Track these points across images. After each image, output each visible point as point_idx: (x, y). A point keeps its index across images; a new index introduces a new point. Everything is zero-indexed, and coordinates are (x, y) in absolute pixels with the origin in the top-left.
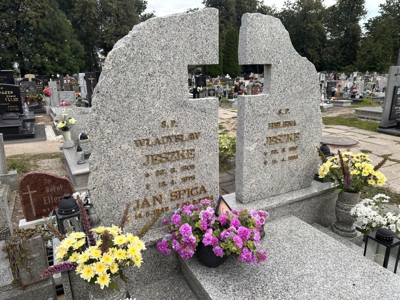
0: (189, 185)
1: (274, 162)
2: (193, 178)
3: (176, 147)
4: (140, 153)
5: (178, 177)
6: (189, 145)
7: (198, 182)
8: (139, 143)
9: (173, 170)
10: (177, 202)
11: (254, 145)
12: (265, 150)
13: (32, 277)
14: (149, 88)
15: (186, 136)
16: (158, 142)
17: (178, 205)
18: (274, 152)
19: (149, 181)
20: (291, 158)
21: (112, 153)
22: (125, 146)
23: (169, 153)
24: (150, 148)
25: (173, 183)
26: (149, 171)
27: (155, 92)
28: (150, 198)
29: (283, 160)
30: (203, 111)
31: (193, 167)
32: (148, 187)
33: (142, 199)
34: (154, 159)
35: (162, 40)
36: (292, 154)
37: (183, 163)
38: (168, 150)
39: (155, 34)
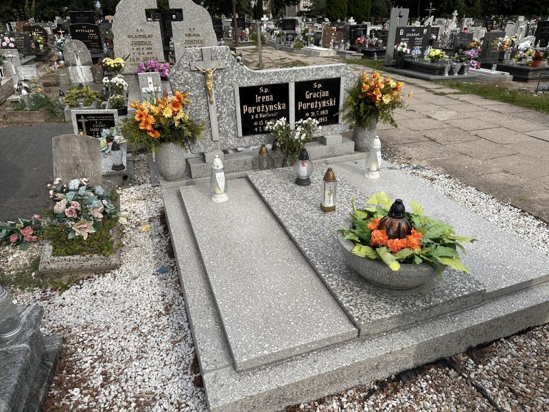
2: (152, 53)
3: (143, 40)
4: (130, 40)
6: (148, 40)
8: (129, 37)
9: (143, 49)
14: (131, 17)
16: (136, 37)
19: (134, 51)
22: (124, 37)
24: (133, 39)
25: (143, 54)
26: (134, 48)
27: (133, 19)
28: (135, 58)
30: (153, 26)
31: (151, 48)
33: (132, 58)
34: (136, 43)
37: (147, 47)
38: (140, 40)
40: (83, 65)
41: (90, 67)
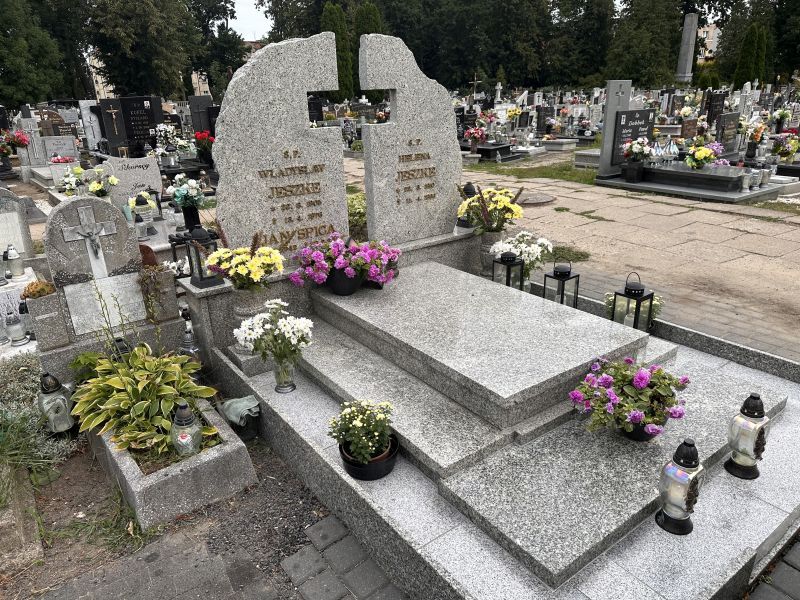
0: (316, 223)
1: (409, 201)
2: (320, 215)
3: (300, 180)
4: (264, 185)
5: (305, 213)
6: (313, 179)
7: (325, 219)
8: (263, 174)
9: (299, 206)
10: (305, 241)
11: (385, 181)
12: (397, 186)
13: (164, 312)
14: (271, 117)
15: (310, 168)
16: (282, 174)
17: (306, 244)
18: (408, 189)
19: (275, 215)
20: (428, 197)
21: (238, 184)
22: (250, 177)
23: (293, 187)
24: (274, 180)
25: (299, 219)
26: (274, 205)
27: (275, 121)
28: (277, 234)
29: (419, 199)
30: (326, 141)
31: (319, 202)
32: (274, 221)
33: (269, 235)
34: (280, 192)
35: (281, 68)
36: (429, 192)
37: (309, 198)
38: (293, 182)
39: (274, 62)
40: (116, 273)
41: (135, 276)
